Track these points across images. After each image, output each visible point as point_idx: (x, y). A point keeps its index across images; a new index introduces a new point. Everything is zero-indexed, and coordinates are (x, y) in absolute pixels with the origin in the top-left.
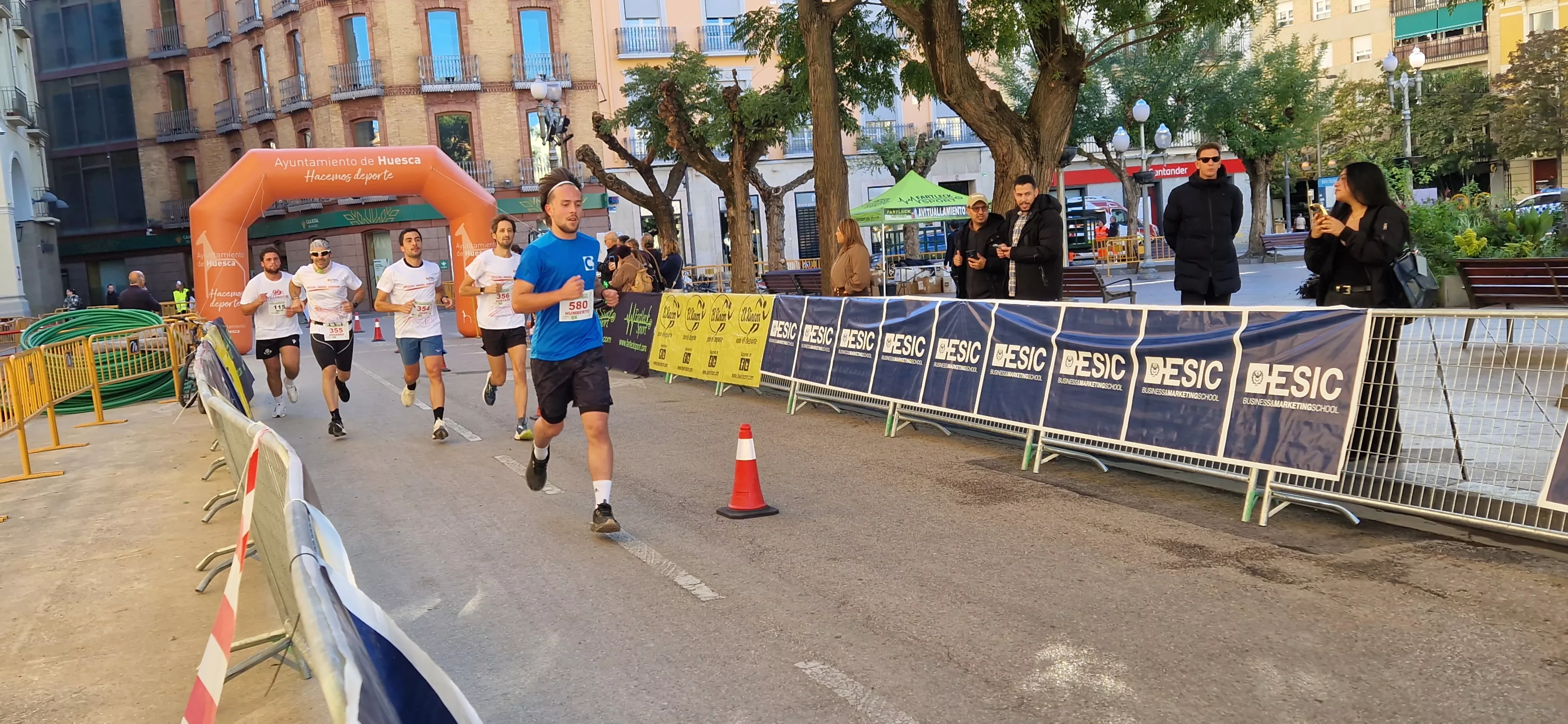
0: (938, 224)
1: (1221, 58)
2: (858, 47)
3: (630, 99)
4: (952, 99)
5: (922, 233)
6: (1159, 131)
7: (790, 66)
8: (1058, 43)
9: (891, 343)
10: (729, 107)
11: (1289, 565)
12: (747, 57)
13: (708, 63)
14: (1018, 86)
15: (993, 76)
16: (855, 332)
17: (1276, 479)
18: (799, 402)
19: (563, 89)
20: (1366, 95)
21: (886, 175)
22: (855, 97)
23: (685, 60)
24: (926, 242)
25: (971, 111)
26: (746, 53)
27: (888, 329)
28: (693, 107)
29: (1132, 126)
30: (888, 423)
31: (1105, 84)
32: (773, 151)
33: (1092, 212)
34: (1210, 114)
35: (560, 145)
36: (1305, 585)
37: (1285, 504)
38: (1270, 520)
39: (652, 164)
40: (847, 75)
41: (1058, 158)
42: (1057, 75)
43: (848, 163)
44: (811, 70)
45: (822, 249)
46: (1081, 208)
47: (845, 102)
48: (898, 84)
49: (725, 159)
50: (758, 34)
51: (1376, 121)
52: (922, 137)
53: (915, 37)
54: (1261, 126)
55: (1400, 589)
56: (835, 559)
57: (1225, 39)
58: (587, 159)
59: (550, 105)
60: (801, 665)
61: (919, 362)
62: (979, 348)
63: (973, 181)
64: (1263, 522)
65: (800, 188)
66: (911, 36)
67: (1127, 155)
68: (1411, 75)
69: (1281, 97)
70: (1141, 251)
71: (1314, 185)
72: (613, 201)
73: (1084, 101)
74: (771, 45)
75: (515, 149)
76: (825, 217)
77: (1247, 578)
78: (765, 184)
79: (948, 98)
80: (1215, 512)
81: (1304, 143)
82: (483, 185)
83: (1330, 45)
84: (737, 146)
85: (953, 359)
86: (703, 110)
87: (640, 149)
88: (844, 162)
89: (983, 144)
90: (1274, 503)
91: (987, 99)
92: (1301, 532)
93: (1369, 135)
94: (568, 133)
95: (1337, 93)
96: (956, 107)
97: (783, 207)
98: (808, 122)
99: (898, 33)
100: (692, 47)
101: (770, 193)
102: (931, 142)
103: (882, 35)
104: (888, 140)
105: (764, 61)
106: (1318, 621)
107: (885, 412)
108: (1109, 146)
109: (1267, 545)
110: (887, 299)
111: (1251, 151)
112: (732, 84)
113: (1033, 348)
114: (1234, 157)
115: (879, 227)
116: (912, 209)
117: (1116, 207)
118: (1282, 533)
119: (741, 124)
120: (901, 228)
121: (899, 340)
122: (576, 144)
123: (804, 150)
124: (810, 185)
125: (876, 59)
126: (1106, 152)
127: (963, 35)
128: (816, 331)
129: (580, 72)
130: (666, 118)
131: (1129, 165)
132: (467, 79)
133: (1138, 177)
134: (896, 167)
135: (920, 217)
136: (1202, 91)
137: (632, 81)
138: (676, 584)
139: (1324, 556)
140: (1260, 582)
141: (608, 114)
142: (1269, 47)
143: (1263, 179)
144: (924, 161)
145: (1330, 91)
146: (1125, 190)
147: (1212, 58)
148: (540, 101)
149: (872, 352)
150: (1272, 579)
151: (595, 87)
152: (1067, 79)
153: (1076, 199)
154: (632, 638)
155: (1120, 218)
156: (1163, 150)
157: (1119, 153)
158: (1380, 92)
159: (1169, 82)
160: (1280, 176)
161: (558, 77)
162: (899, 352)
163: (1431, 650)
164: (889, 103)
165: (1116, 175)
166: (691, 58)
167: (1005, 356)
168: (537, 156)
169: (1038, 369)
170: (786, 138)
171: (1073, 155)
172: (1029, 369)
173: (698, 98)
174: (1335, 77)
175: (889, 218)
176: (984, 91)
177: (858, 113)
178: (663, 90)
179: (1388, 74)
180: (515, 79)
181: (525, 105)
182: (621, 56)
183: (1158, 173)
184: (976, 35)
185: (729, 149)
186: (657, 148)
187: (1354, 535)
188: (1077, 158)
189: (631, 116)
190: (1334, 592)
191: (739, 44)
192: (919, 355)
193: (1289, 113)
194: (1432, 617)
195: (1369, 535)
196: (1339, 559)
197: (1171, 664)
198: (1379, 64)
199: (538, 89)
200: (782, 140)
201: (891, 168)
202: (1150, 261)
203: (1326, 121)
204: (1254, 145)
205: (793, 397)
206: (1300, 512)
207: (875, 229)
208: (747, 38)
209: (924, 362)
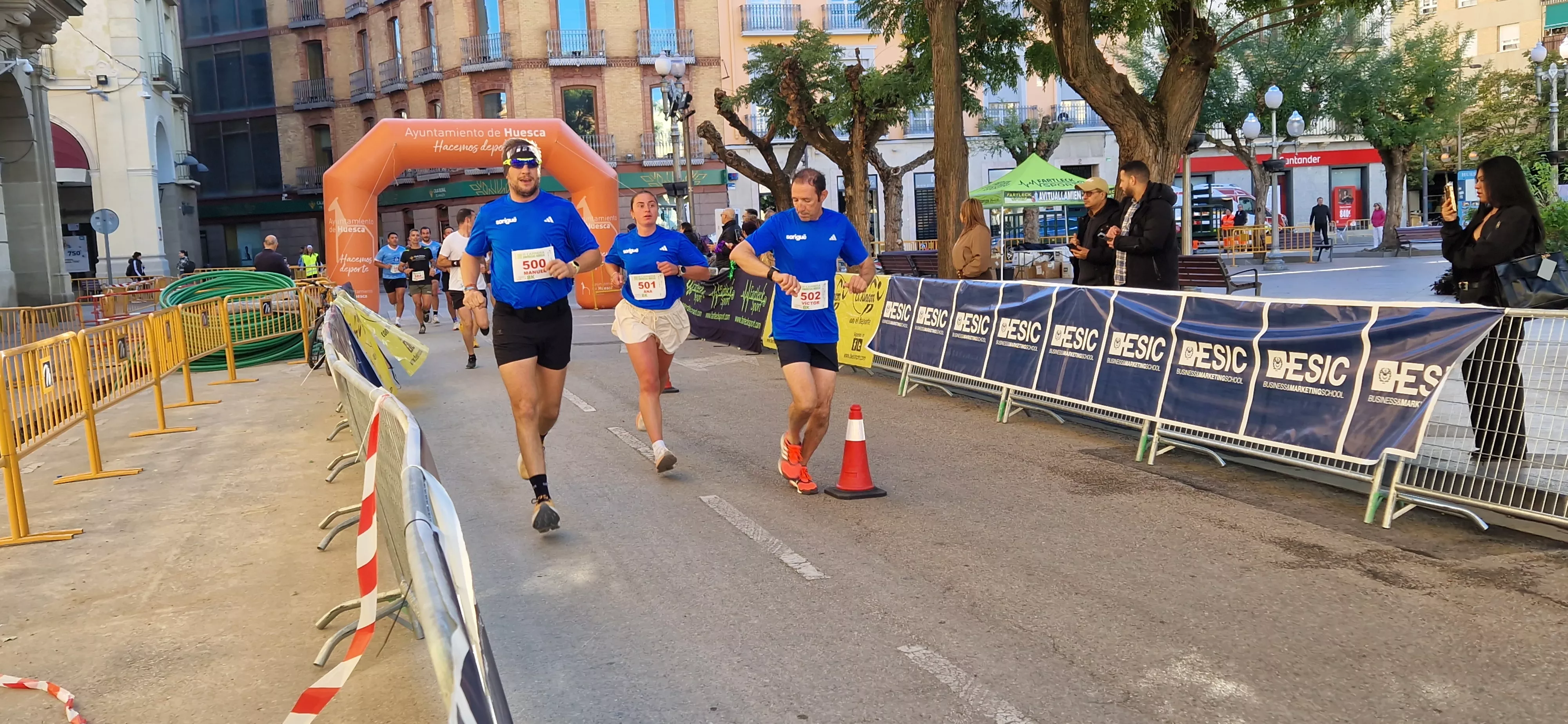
0: (1059, 209)
1: (1360, 44)
2: (983, 27)
3: (752, 76)
4: (1078, 83)
5: (1042, 216)
6: (1291, 118)
7: (914, 45)
8: (1189, 26)
9: (1006, 328)
10: (851, 86)
11: (1412, 569)
12: (871, 35)
13: (832, 42)
14: (1146, 71)
15: (1121, 59)
16: (970, 315)
17: (1402, 481)
18: (910, 384)
19: (687, 65)
20: (1512, 84)
21: (1007, 157)
22: (978, 78)
23: (809, 39)
24: (1046, 226)
25: (1097, 94)
26: (869, 31)
27: (1003, 313)
28: (815, 85)
29: (1263, 112)
30: (1001, 408)
31: (1236, 69)
32: (894, 130)
33: (1219, 200)
34: (1345, 100)
35: (682, 120)
36: (1428, 591)
37: (1410, 507)
38: (1394, 522)
39: (772, 142)
40: (971, 56)
41: (1185, 144)
42: (1187, 60)
43: (969, 145)
44: (935, 49)
45: (939, 231)
46: (1207, 196)
47: (968, 83)
48: (1023, 64)
49: (845, 138)
50: (883, 13)
51: (1522, 112)
52: (1046, 120)
53: (1041, 18)
54: (1399, 115)
55: (1528, 599)
56: (941, 544)
57: (1364, 26)
58: (708, 135)
59: (673, 81)
60: (904, 649)
61: (1035, 349)
62: (1097, 336)
63: (1097, 165)
64: (1386, 524)
65: (920, 169)
66: (1037, 17)
67: (1257, 142)
68: (1560, 66)
69: (1421, 86)
70: (1268, 240)
71: (1453, 177)
72: (732, 177)
73: (1213, 87)
74: (896, 24)
75: (637, 124)
76: (944, 198)
77: (1368, 582)
78: (884, 163)
79: (1074, 81)
80: (1336, 512)
81: (1444, 135)
82: (606, 159)
83: (1476, 34)
84: (858, 125)
85: (1069, 346)
86: (825, 89)
87: (760, 127)
88: (965, 143)
89: (1108, 128)
90: (1398, 505)
91: (1113, 83)
92: (1426, 537)
93: (1514, 127)
94: (690, 109)
95: (1481, 83)
96: (1081, 90)
97: (901, 187)
98: (930, 102)
99: (1025, 13)
100: (816, 25)
101: (888, 173)
102: (1054, 125)
103: (1008, 15)
104: (1010, 122)
105: (887, 40)
106: (1440, 628)
107: (998, 398)
108: (1239, 133)
109: (1390, 548)
110: (1003, 283)
111: (1387, 141)
112: (855, 63)
113: (1152, 338)
114: (1369, 147)
115: (999, 209)
116: (1033, 193)
117: (1243, 195)
118: (1407, 536)
119: (862, 103)
120: (1021, 211)
121: (1014, 325)
122: (698, 120)
123: (924, 130)
124: (930, 166)
125: (1001, 39)
126: (1235, 139)
127: (1091, 17)
128: (930, 313)
129: (704, 49)
130: (787, 96)
131: (1259, 152)
132: (593, 53)
133: (1268, 165)
134: (1018, 150)
135: (1041, 201)
136: (1339, 78)
137: (754, 58)
138: (782, 562)
139: (1449, 561)
140: (1381, 586)
141: (731, 92)
142: (1411, 35)
143: (1400, 170)
144: (1046, 144)
145: (1473, 82)
146: (1253, 177)
147: (1350, 44)
148: (663, 76)
149: (987, 336)
150: (1394, 583)
151: (719, 64)
152: (1197, 63)
153: (1203, 186)
154: (736, 614)
155: (1248, 206)
156: (1295, 138)
157: (1248, 140)
158: (1526, 84)
159: (1304, 68)
160: (1417, 167)
161: (682, 53)
162: (1014, 337)
163: (1559, 664)
164: (1013, 84)
165: (1245, 162)
166: (814, 36)
167: (1123, 344)
168: (659, 131)
169: (1156, 359)
170: (907, 117)
171: (1201, 142)
172: (1147, 358)
173: (820, 76)
174: (1479, 66)
175: (1009, 201)
176: (1110, 75)
177: (981, 93)
178: (785, 68)
179: (1536, 64)
180: (640, 54)
181: (649, 80)
182: (745, 33)
183: (1289, 161)
184: (1104, 18)
185: (850, 129)
186: (778, 126)
187: (1481, 541)
188: (1205, 145)
189: (752, 93)
190: (1458, 599)
191: (864, 22)
192: (1034, 341)
193: (1429, 102)
194: (1562, 629)
195: (1498, 541)
196: (1465, 565)
197: (1284, 666)
198: (1526, 54)
199: (662, 65)
200: (903, 119)
201: (1012, 151)
202: (1277, 252)
203: (1468, 111)
204: (1391, 135)
205: (905, 379)
206: (1426, 516)
207: (994, 211)
208: (872, 16)
209: (1040, 348)
